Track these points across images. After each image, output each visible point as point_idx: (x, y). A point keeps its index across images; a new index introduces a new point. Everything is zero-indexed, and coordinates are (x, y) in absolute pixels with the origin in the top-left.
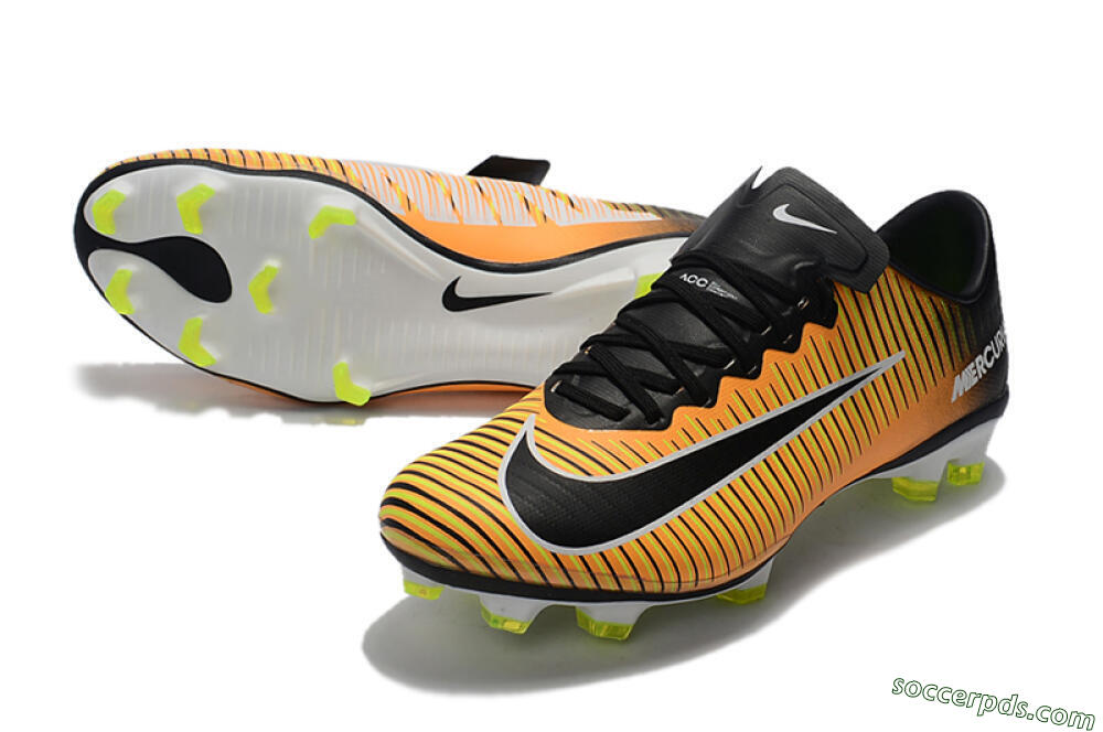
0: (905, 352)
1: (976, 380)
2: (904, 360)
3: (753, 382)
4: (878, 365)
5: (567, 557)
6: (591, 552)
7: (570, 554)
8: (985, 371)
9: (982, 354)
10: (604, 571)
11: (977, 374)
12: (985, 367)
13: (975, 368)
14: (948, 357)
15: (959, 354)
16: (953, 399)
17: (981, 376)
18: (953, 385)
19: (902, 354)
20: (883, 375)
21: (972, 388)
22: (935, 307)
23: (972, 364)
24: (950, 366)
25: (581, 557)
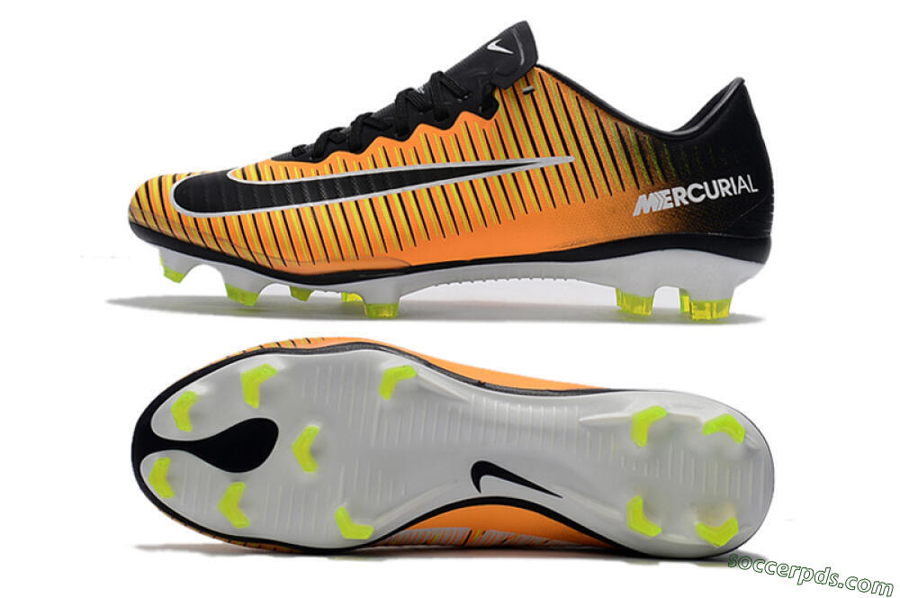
0: (575, 157)
1: (671, 205)
2: (571, 164)
3: (399, 143)
4: (537, 160)
5: (186, 217)
6: (202, 217)
7: (189, 215)
8: (686, 203)
9: (686, 188)
10: (207, 232)
11: (673, 201)
12: (687, 198)
13: (671, 195)
14: (630, 176)
15: (646, 177)
16: (636, 213)
17: (678, 204)
18: (636, 202)
19: (571, 159)
20: (542, 170)
21: (662, 211)
22: (619, 131)
23: (668, 192)
24: (634, 184)
25: (195, 219)
